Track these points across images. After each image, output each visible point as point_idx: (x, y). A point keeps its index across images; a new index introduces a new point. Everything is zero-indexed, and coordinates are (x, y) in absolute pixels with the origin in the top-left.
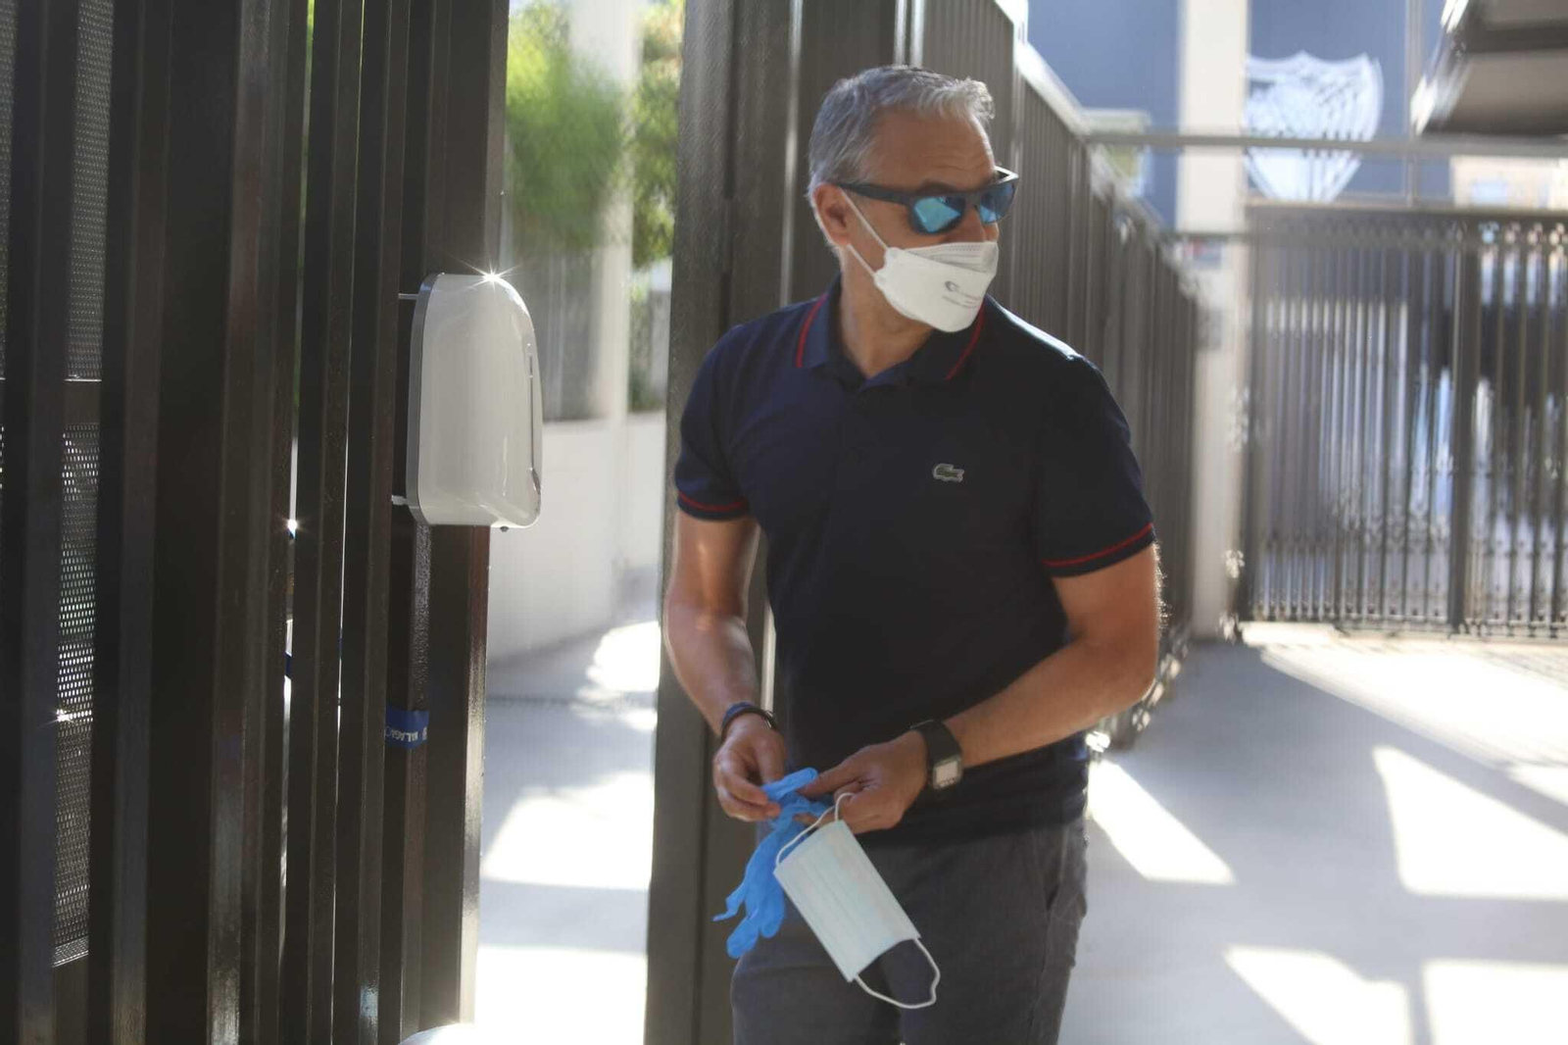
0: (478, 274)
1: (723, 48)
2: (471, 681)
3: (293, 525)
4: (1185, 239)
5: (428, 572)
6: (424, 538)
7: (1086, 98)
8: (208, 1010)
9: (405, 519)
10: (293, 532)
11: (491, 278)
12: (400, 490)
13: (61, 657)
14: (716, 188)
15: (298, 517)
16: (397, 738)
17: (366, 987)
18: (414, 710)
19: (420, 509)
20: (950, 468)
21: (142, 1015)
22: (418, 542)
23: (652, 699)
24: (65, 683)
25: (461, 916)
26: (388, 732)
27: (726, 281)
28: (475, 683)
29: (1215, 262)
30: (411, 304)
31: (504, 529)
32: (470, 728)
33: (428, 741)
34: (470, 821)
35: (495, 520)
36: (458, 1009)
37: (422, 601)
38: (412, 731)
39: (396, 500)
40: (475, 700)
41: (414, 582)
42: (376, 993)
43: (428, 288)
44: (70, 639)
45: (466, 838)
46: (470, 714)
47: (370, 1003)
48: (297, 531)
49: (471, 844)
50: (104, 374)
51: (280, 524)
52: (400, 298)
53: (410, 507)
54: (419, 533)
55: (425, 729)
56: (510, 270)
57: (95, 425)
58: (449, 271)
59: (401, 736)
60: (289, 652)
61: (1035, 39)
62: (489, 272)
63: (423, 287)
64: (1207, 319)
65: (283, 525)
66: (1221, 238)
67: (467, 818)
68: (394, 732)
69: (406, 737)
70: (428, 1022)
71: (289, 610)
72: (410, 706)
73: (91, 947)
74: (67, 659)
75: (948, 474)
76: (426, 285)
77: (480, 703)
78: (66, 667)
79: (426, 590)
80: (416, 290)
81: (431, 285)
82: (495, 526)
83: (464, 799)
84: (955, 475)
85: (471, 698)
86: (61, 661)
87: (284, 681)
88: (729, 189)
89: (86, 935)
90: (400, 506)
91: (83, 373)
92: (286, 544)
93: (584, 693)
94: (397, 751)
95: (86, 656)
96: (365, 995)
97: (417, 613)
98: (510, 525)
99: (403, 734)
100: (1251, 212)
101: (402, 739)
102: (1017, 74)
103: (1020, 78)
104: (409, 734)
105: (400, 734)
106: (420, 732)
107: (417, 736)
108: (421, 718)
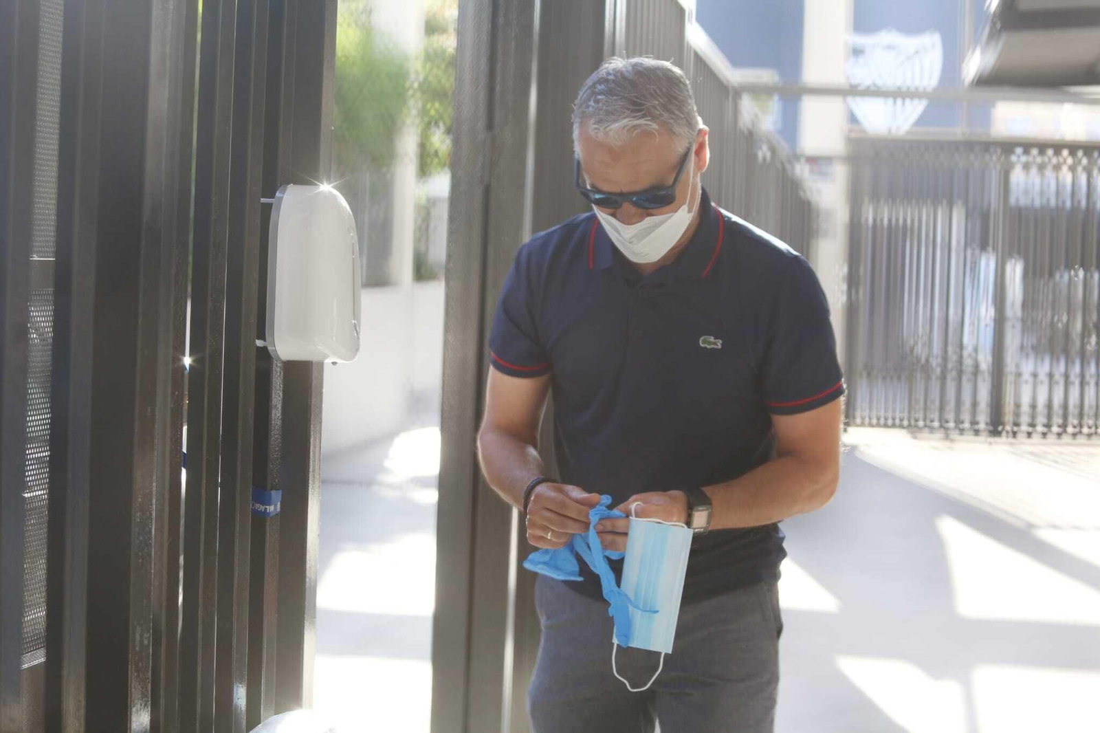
0: (316, 184)
1: (486, 26)
2: (311, 470)
3: (187, 361)
4: (803, 160)
5: (281, 394)
6: (278, 370)
7: (736, 61)
8: (129, 700)
9: (265, 356)
10: (188, 367)
11: (326, 188)
12: (262, 336)
13: (27, 452)
14: (481, 124)
15: (191, 355)
16: (260, 510)
17: (238, 684)
18: (272, 489)
19: (275, 349)
20: (712, 339)
21: (83, 703)
22: (274, 372)
23: (435, 482)
24: (30, 470)
25: (304, 634)
26: (253, 505)
27: (487, 190)
28: (314, 471)
29: (824, 175)
30: (270, 205)
31: (334, 363)
32: (309, 502)
33: (281, 512)
34: (310, 567)
35: (326, 356)
36: (301, 699)
37: (276, 414)
38: (270, 504)
39: (259, 343)
40: (313, 481)
41: (272, 401)
42: (245, 688)
43: (281, 195)
44: (32, 440)
45: (307, 580)
46: (310, 492)
47: (240, 695)
48: (190, 365)
49: (310, 584)
50: (58, 254)
51: (177, 360)
52: (262, 201)
53: (269, 348)
54: (274, 366)
55: (279, 503)
56: (338, 182)
57: (51, 290)
58: (295, 183)
59: (262, 508)
60: (184, 450)
61: (701, 19)
62: (323, 184)
63: (278, 194)
64: (818, 216)
65: (180, 360)
66: (828, 160)
67: (308, 566)
68: (257, 505)
69: (266, 509)
70: (280, 709)
71: (185, 419)
72: (269, 486)
73: (48, 655)
74: (32, 454)
75: (710, 343)
76: (279, 193)
77: (317, 484)
78: (30, 459)
79: (279, 406)
80: (273, 196)
81: (284, 193)
82: (328, 361)
83: (306, 552)
84: (715, 344)
85: (310, 482)
86: (28, 455)
87: (181, 470)
88: (490, 126)
89: (44, 646)
90: (261, 348)
91: (39, 253)
92: (183, 374)
93: (383, 478)
94: (260, 520)
95: (45, 451)
96: (237, 690)
97: (273, 422)
98: (339, 361)
99: (264, 507)
100: (850, 141)
101: (263, 510)
102: (688, 44)
103: (690, 47)
104: (268, 507)
105: (262, 507)
106: (276, 506)
107: (273, 508)
108: (276, 496)
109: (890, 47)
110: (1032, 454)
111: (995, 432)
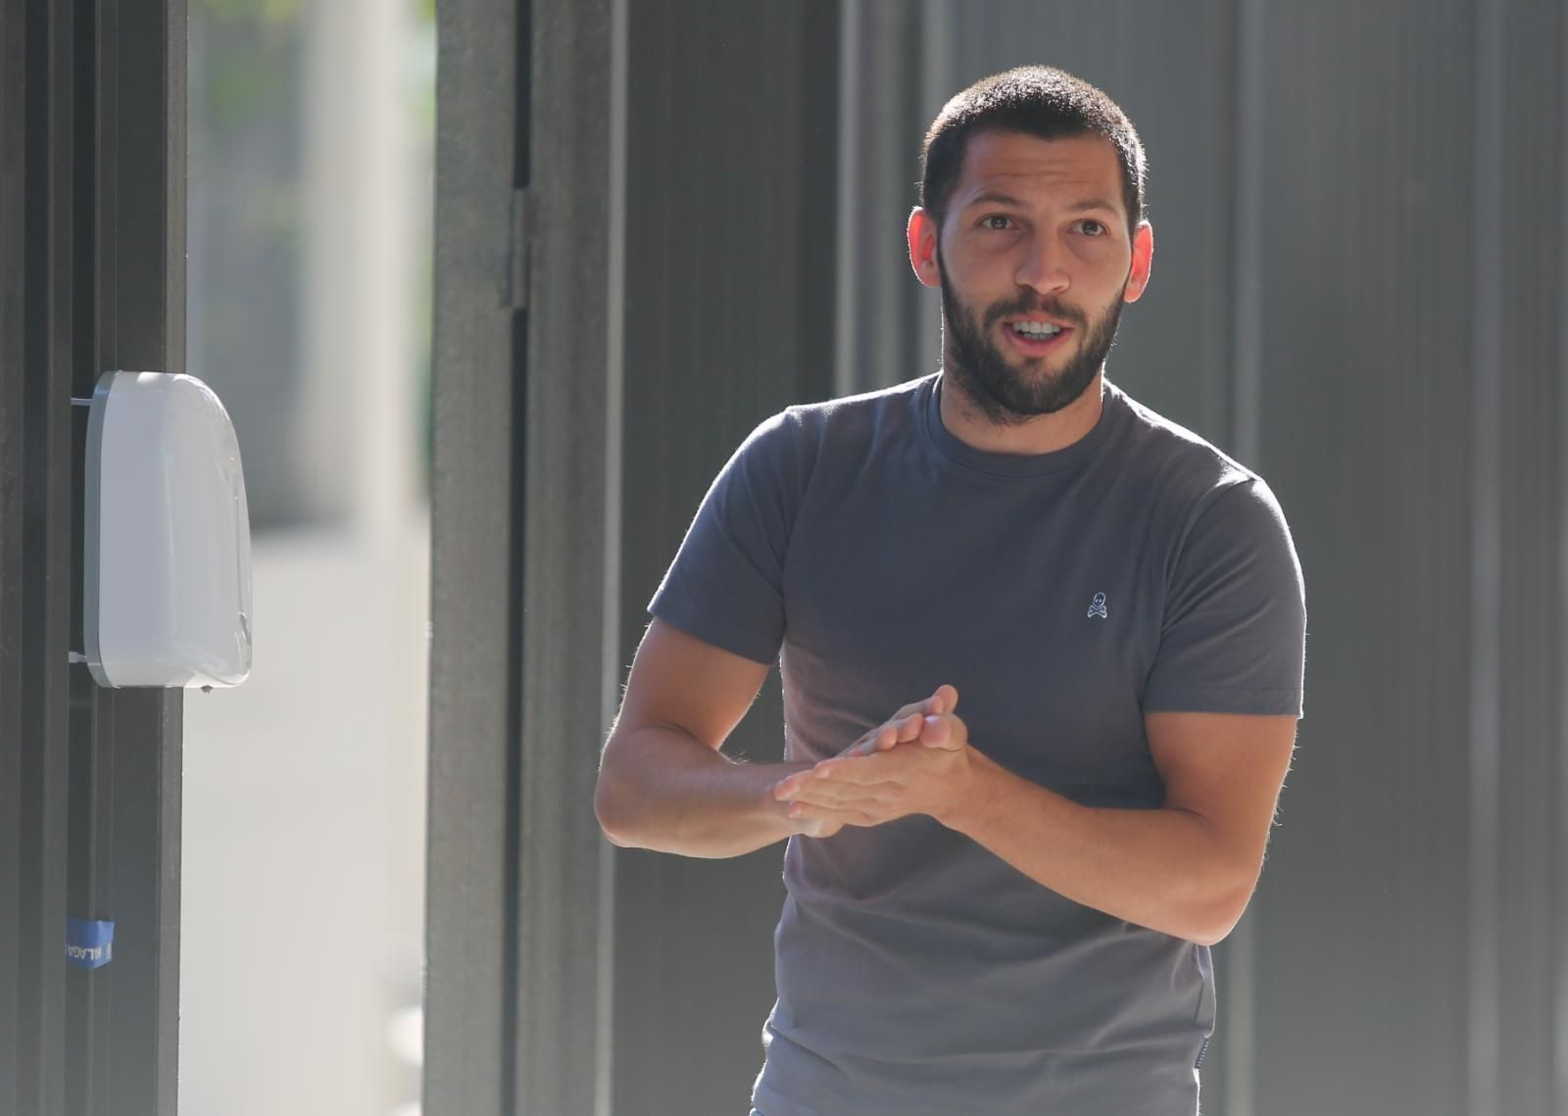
9: (82, 676)
12: (77, 645)
16: (77, 957)
18: (98, 920)
19: (102, 668)
26: (64, 949)
30: (87, 408)
31: (206, 689)
33: (113, 961)
38: (94, 946)
39: (73, 657)
43: (103, 392)
52: (72, 404)
53: (89, 665)
55: (110, 945)
58: (126, 369)
59: (82, 953)
63: (97, 391)
68: (72, 949)
69: (88, 954)
72: (93, 914)
76: (100, 387)
80: (89, 394)
81: (108, 387)
82: (192, 685)
90: (77, 664)
94: (77, 975)
98: (215, 685)
99: (85, 951)
101: (83, 958)
104: (91, 951)
105: (80, 951)
106: (104, 949)
107: (100, 954)
108: (105, 931)
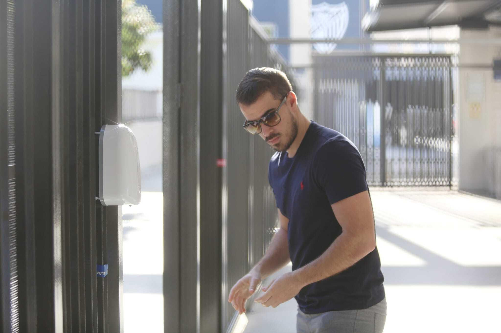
0: (117, 124)
9: (99, 203)
11: (121, 125)
12: (98, 195)
16: (99, 274)
18: (104, 264)
19: (104, 201)
26: (96, 272)
30: (99, 135)
33: (108, 274)
38: (104, 272)
39: (97, 198)
43: (103, 130)
52: (95, 133)
53: (101, 200)
58: (108, 124)
61: (255, 14)
62: (119, 123)
63: (101, 130)
69: (102, 274)
80: (99, 131)
81: (104, 129)
90: (97, 200)
100: (313, 58)
101: (101, 274)
102: (250, 26)
103: (250, 27)
104: (103, 273)
105: (100, 273)
106: (106, 272)
107: (105, 273)
108: (106, 267)
109: (326, 12)
110: (400, 195)
111: (383, 186)
